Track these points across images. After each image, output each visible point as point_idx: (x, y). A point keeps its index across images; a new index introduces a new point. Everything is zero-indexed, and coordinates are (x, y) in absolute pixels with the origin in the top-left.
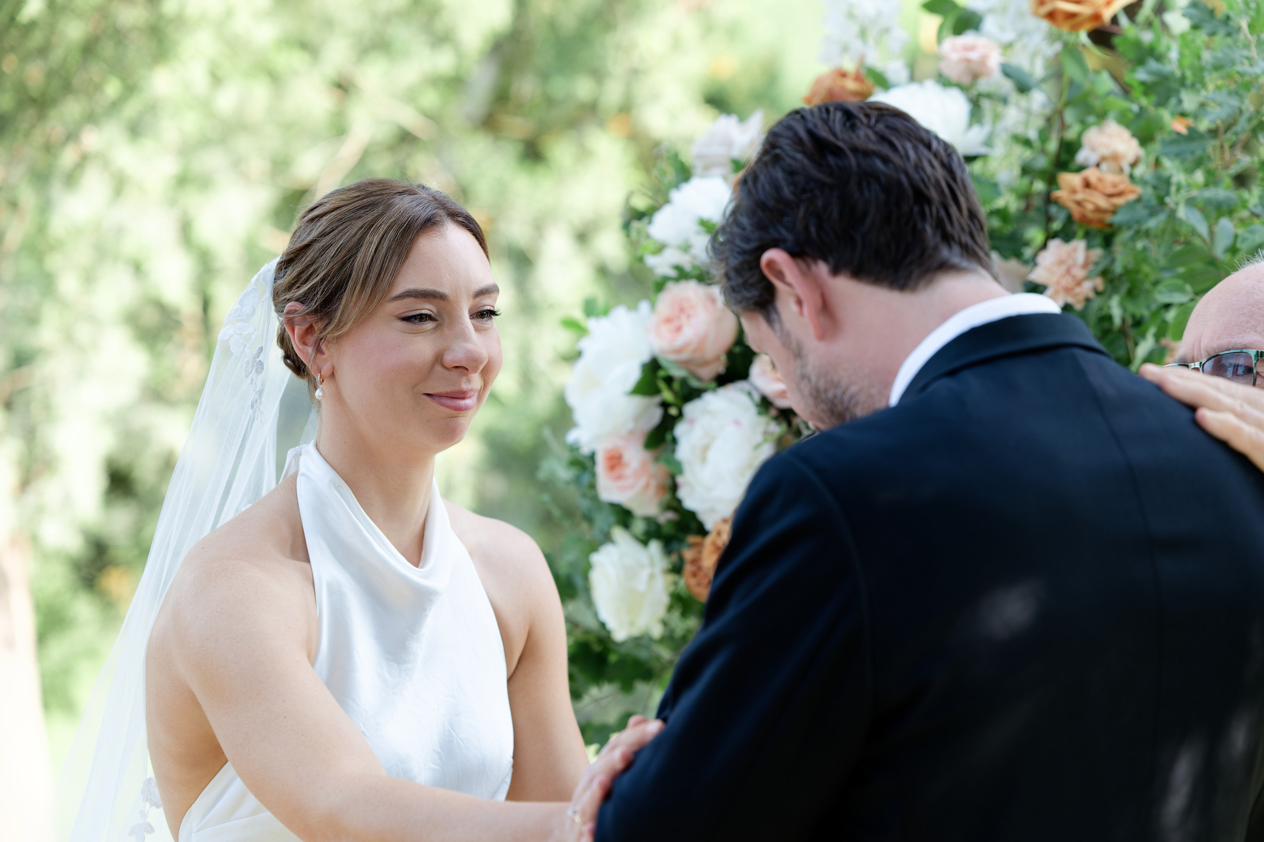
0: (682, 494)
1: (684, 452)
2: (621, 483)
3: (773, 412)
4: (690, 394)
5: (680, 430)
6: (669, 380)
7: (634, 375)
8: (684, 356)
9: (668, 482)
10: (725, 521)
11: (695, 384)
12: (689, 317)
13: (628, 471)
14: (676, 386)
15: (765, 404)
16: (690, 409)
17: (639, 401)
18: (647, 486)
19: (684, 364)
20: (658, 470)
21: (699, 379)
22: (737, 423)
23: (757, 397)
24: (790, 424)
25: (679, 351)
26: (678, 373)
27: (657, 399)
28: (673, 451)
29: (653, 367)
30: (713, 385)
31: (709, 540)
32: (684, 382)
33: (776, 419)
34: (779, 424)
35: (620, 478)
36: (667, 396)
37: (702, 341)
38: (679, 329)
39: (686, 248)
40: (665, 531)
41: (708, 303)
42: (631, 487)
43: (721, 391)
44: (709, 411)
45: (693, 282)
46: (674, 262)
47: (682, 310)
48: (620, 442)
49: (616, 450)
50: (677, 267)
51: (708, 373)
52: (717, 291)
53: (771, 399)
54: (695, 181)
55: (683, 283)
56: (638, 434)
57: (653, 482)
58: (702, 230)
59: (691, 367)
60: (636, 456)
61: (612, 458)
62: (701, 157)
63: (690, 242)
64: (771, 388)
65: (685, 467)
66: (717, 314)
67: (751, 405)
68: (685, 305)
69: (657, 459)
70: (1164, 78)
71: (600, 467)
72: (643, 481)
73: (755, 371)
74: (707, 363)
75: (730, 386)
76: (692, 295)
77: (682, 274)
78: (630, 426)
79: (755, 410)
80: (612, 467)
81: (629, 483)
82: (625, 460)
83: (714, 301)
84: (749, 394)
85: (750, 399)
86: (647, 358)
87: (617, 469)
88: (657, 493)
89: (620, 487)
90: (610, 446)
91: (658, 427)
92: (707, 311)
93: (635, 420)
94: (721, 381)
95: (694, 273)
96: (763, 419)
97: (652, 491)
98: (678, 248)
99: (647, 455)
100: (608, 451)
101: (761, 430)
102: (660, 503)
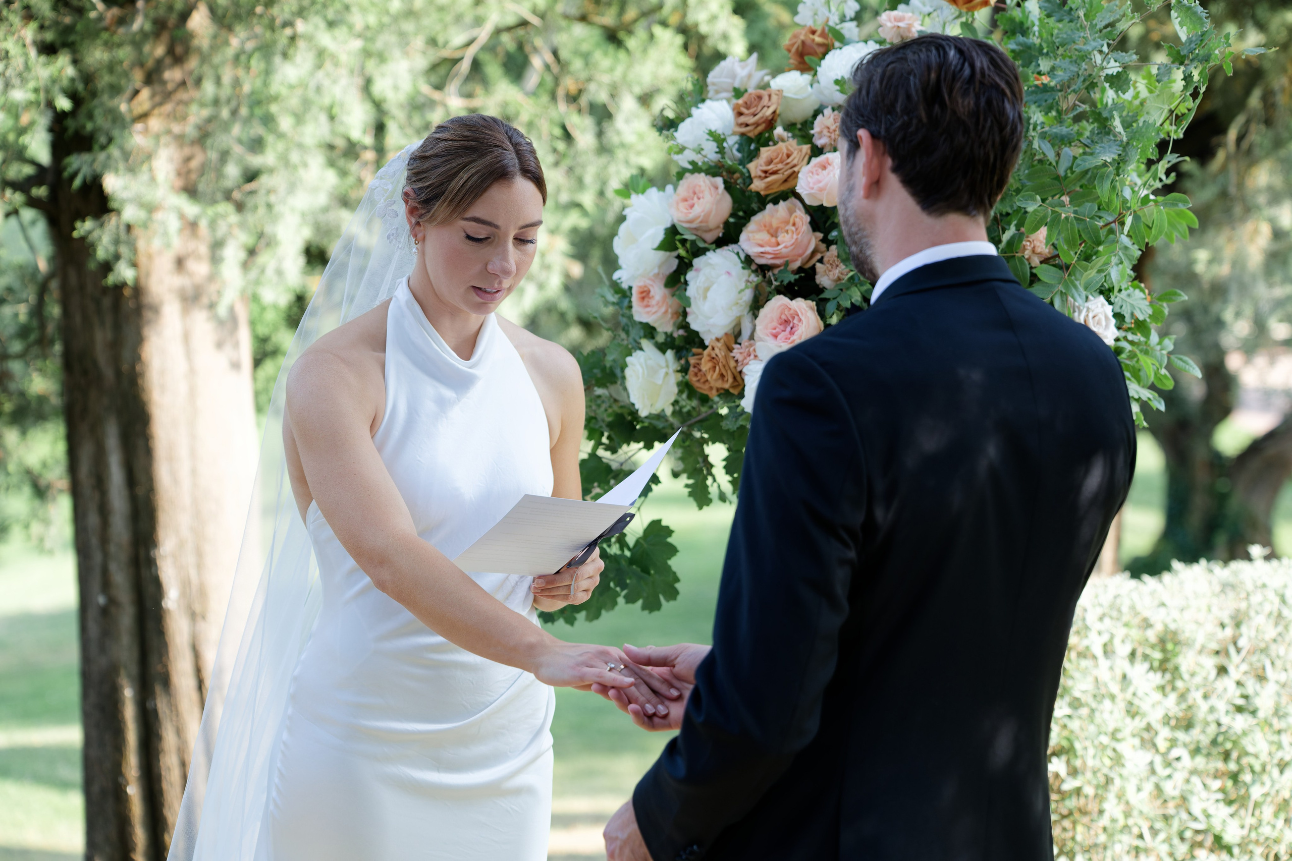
0: (689, 319)
1: (691, 291)
2: (648, 309)
3: (754, 267)
4: (699, 252)
5: (690, 276)
6: (684, 242)
7: (660, 236)
8: (694, 225)
9: (681, 310)
10: (718, 340)
11: (701, 245)
12: (699, 199)
13: (653, 302)
14: (688, 245)
15: (748, 261)
16: (696, 262)
17: (661, 254)
18: (666, 312)
19: (694, 231)
20: (674, 303)
21: (705, 241)
22: (729, 273)
23: (743, 256)
24: (764, 276)
25: (690, 222)
26: (689, 237)
27: (675, 254)
28: (686, 290)
29: (673, 231)
30: (714, 246)
31: (706, 352)
32: (693, 242)
33: (755, 271)
34: (758, 276)
35: (647, 306)
36: (682, 252)
37: (708, 215)
38: (692, 206)
39: (699, 150)
40: (677, 343)
41: (712, 188)
42: (655, 312)
43: (718, 251)
44: (710, 264)
45: (703, 174)
46: (690, 159)
47: (695, 193)
48: (649, 282)
49: (646, 286)
50: (693, 163)
51: (710, 237)
52: (719, 181)
53: (752, 258)
54: (708, 102)
55: (696, 175)
56: (661, 276)
57: (670, 310)
58: (711, 139)
59: (699, 233)
60: (659, 292)
61: (642, 292)
62: (714, 84)
63: (703, 147)
64: (753, 250)
65: (692, 301)
66: (718, 197)
67: (739, 261)
68: (697, 190)
69: (673, 295)
70: (1028, 48)
71: (635, 299)
72: (663, 309)
73: (743, 237)
74: (710, 230)
75: (725, 248)
76: (702, 183)
77: (695, 168)
78: (656, 271)
79: (741, 265)
80: (643, 298)
81: (654, 310)
82: (652, 293)
83: (717, 188)
84: (738, 254)
85: (736, 257)
86: (669, 225)
87: (646, 300)
88: (672, 317)
89: (648, 313)
90: (641, 284)
91: (675, 272)
92: (712, 196)
93: (660, 267)
94: (720, 243)
95: (704, 168)
96: (747, 272)
97: (669, 316)
98: (694, 150)
99: (667, 291)
100: (640, 287)
101: (744, 279)
102: (674, 324)
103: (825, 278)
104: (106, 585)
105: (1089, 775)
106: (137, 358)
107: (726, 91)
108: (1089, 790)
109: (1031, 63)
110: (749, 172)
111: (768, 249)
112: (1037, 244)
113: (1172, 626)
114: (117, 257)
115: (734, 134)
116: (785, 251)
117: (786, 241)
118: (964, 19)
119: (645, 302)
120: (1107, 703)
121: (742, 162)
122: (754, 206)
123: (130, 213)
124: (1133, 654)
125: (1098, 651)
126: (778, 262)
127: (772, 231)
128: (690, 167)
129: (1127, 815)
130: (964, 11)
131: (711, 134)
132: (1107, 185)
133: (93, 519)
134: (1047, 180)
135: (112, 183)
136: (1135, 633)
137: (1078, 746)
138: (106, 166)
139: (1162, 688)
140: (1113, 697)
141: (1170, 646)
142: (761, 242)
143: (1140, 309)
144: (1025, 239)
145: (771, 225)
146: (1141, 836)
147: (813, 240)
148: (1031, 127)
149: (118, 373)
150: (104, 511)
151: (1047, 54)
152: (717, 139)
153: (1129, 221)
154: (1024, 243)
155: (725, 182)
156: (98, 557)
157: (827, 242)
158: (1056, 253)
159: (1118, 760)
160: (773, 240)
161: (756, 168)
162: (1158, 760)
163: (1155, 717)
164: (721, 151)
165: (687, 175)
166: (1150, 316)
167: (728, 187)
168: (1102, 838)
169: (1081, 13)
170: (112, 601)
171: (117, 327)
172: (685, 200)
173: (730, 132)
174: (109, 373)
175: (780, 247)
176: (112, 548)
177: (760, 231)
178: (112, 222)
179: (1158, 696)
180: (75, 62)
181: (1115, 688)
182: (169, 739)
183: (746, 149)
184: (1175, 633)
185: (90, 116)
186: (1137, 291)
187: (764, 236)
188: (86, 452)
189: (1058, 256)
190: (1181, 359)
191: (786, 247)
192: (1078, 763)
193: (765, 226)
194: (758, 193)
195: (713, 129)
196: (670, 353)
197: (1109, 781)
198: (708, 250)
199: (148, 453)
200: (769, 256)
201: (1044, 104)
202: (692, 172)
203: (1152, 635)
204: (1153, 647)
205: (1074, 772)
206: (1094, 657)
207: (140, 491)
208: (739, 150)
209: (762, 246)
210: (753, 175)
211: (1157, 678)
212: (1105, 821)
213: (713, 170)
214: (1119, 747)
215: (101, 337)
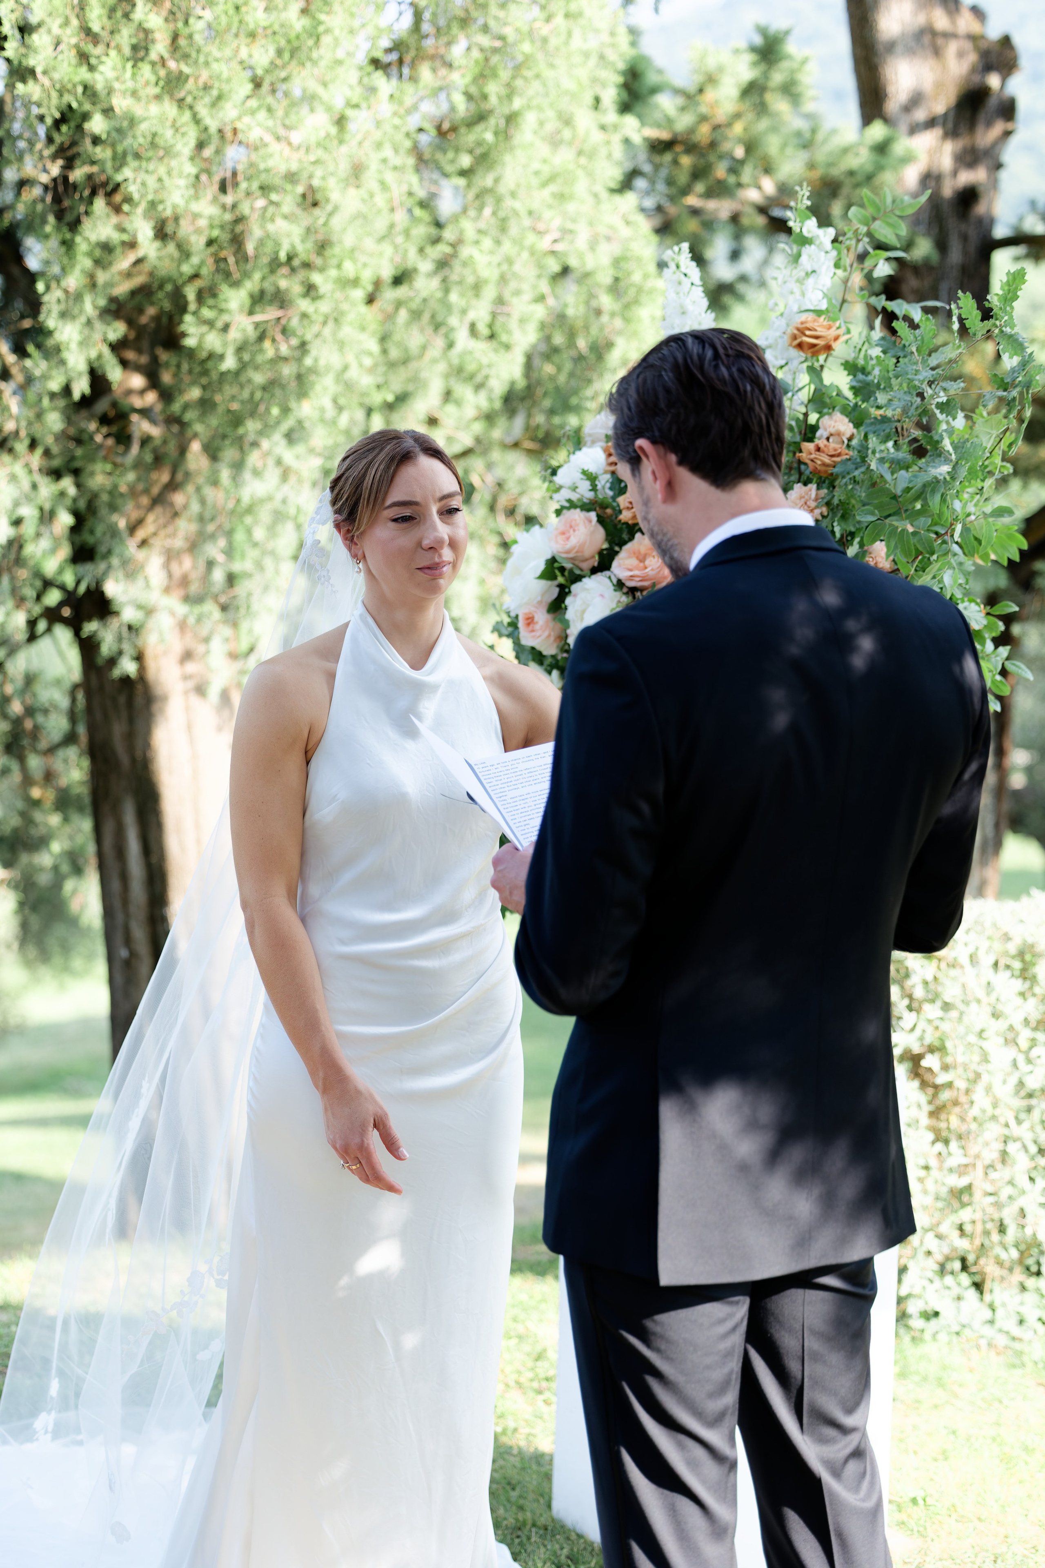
1: (570, 615)
2: (534, 634)
3: (625, 590)
4: (577, 579)
5: (568, 601)
6: (562, 569)
7: (541, 566)
8: (571, 555)
9: (562, 633)
11: (578, 572)
12: (574, 531)
13: (537, 627)
14: (566, 573)
15: (620, 585)
16: (575, 588)
17: (544, 582)
18: (549, 635)
19: (572, 560)
20: (555, 627)
21: (582, 570)
22: (602, 596)
23: (615, 581)
25: (568, 552)
26: (568, 566)
27: (556, 583)
28: (565, 613)
29: (552, 561)
30: (590, 573)
32: (571, 571)
33: (626, 594)
35: (533, 631)
36: (561, 580)
37: (584, 546)
38: (568, 539)
39: (574, 489)
40: (561, 664)
41: (586, 522)
42: (539, 636)
43: (593, 577)
44: (586, 590)
45: (578, 510)
46: (568, 497)
47: (571, 527)
48: (533, 609)
49: (530, 613)
50: (569, 501)
51: (586, 566)
52: (593, 515)
53: (623, 581)
54: (584, 450)
55: (572, 511)
56: (544, 603)
57: (552, 634)
58: (585, 477)
59: (576, 563)
60: (542, 617)
61: (528, 619)
62: (590, 435)
63: (577, 485)
64: (624, 575)
65: (571, 624)
66: (592, 529)
67: (610, 584)
68: (573, 524)
69: (554, 619)
70: (867, 385)
71: (521, 624)
72: (546, 633)
73: (615, 564)
74: (586, 560)
75: (599, 574)
76: (577, 517)
77: (572, 505)
78: (539, 598)
79: (612, 588)
80: (528, 624)
81: (538, 634)
82: (536, 619)
83: (590, 521)
84: (610, 578)
85: (608, 581)
86: (549, 557)
87: (531, 626)
88: (555, 640)
89: (533, 637)
90: (527, 611)
91: (556, 599)
92: (586, 527)
93: (543, 595)
94: (594, 571)
95: (579, 504)
96: (618, 594)
97: (552, 639)
98: (569, 488)
99: (548, 617)
100: (526, 614)
101: (616, 601)
102: (558, 647)
104: (128, 941)
105: (960, 1070)
106: (147, 745)
107: (600, 440)
108: (961, 1084)
109: (870, 398)
110: (618, 505)
111: (636, 572)
112: (879, 560)
113: (1030, 940)
114: (120, 653)
115: (606, 472)
116: (651, 573)
117: (653, 564)
118: (809, 364)
119: (531, 628)
120: (974, 1006)
121: (614, 498)
122: (625, 536)
123: (129, 614)
124: (996, 964)
125: (964, 960)
126: (646, 584)
127: (641, 557)
128: (567, 505)
129: (995, 1105)
130: (809, 355)
131: (584, 472)
132: (938, 498)
133: (116, 885)
134: (886, 499)
135: (112, 588)
136: (998, 946)
137: (949, 1045)
138: (105, 574)
139: (1022, 994)
140: (979, 1001)
141: (1028, 957)
142: (630, 567)
143: (976, 621)
144: (868, 555)
145: (639, 552)
146: (1007, 1125)
148: (870, 451)
149: (133, 760)
150: (124, 877)
151: (884, 388)
152: (592, 478)
153: (959, 528)
154: (867, 559)
155: (598, 516)
156: (120, 917)
158: (896, 567)
159: (985, 1058)
160: (642, 565)
161: (624, 500)
162: (1021, 1059)
163: (1016, 1021)
164: (594, 488)
165: (565, 511)
166: (985, 626)
167: (601, 520)
168: (974, 1126)
169: (914, 349)
170: (133, 954)
171: (131, 721)
172: (563, 533)
173: (601, 471)
174: (124, 759)
175: (647, 570)
176: (133, 909)
177: (629, 557)
178: (114, 623)
179: (1020, 1000)
180: (78, 485)
181: (981, 993)
183: (617, 487)
184: (1032, 946)
185: (92, 532)
186: (973, 605)
187: (634, 562)
188: (109, 828)
189: (898, 570)
190: (1014, 665)
191: (652, 570)
192: (949, 1060)
193: (634, 553)
194: (626, 523)
195: (586, 469)
196: (555, 673)
197: (978, 1076)
198: (584, 577)
199: (159, 826)
200: (638, 579)
201: (882, 434)
202: (568, 508)
203: (1012, 948)
204: (1013, 957)
205: (945, 1068)
206: (962, 967)
207: (154, 860)
208: (611, 489)
209: (631, 570)
210: (622, 507)
211: (1018, 985)
212: (975, 1111)
213: (586, 507)
214: (986, 1045)
215: (118, 730)
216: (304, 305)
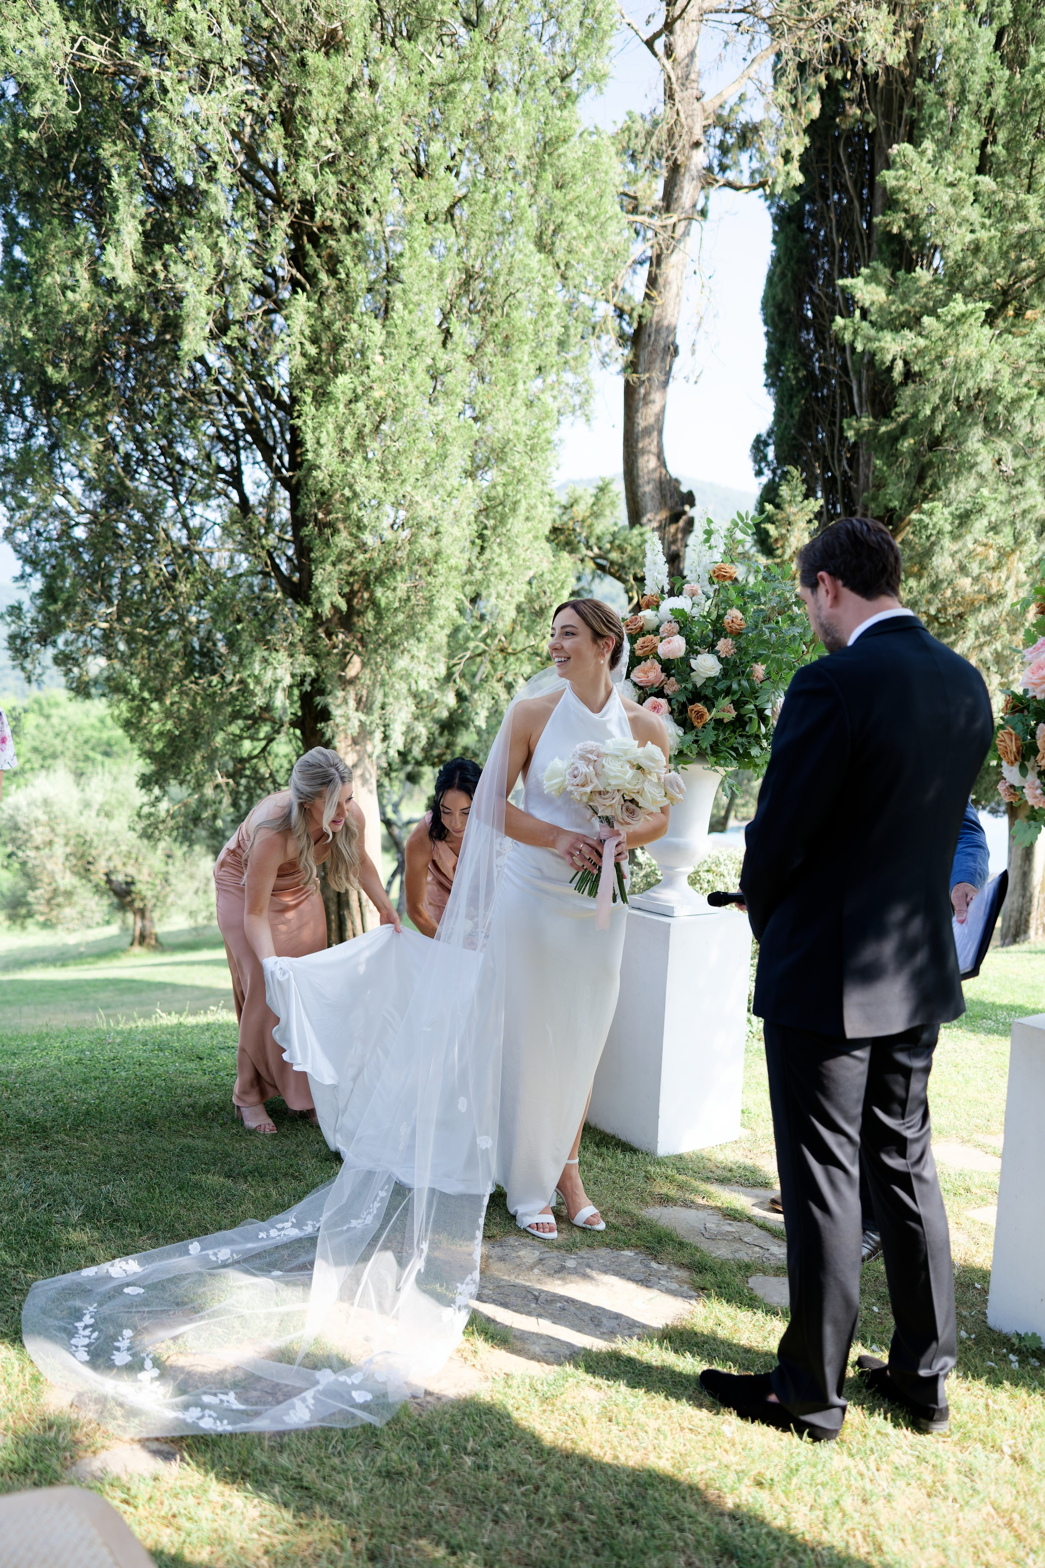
15: (635, 684)
24: (644, 690)
53: (637, 683)
64: (636, 680)
73: (632, 675)
84: (631, 682)
96: (635, 689)
101: (634, 692)
103: (668, 691)
110: (633, 648)
111: (644, 679)
112: (759, 674)
116: (651, 680)
117: (652, 676)
122: (636, 663)
126: (648, 683)
127: (646, 672)
145: (646, 669)
147: (663, 675)
157: (669, 676)
160: (646, 675)
161: (638, 646)
175: (649, 678)
177: (641, 672)
178: (332, 723)
182: (349, 925)
187: (643, 674)
191: (651, 678)
193: (644, 670)
194: (639, 656)
209: (642, 678)
210: (636, 649)
216: (429, 579)
